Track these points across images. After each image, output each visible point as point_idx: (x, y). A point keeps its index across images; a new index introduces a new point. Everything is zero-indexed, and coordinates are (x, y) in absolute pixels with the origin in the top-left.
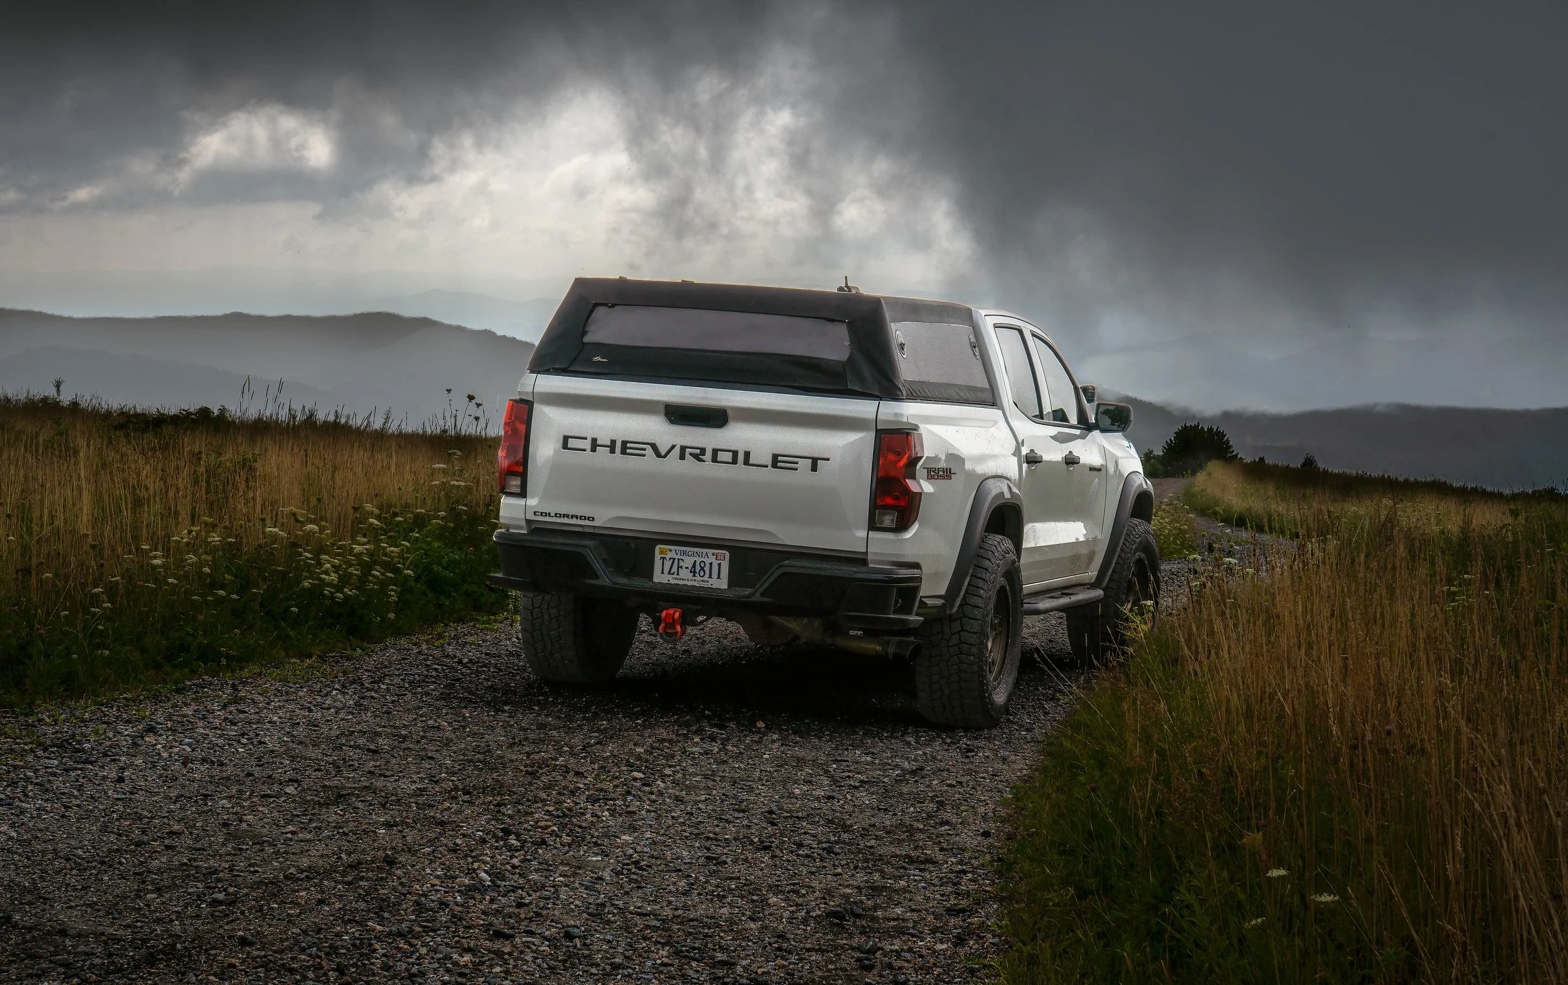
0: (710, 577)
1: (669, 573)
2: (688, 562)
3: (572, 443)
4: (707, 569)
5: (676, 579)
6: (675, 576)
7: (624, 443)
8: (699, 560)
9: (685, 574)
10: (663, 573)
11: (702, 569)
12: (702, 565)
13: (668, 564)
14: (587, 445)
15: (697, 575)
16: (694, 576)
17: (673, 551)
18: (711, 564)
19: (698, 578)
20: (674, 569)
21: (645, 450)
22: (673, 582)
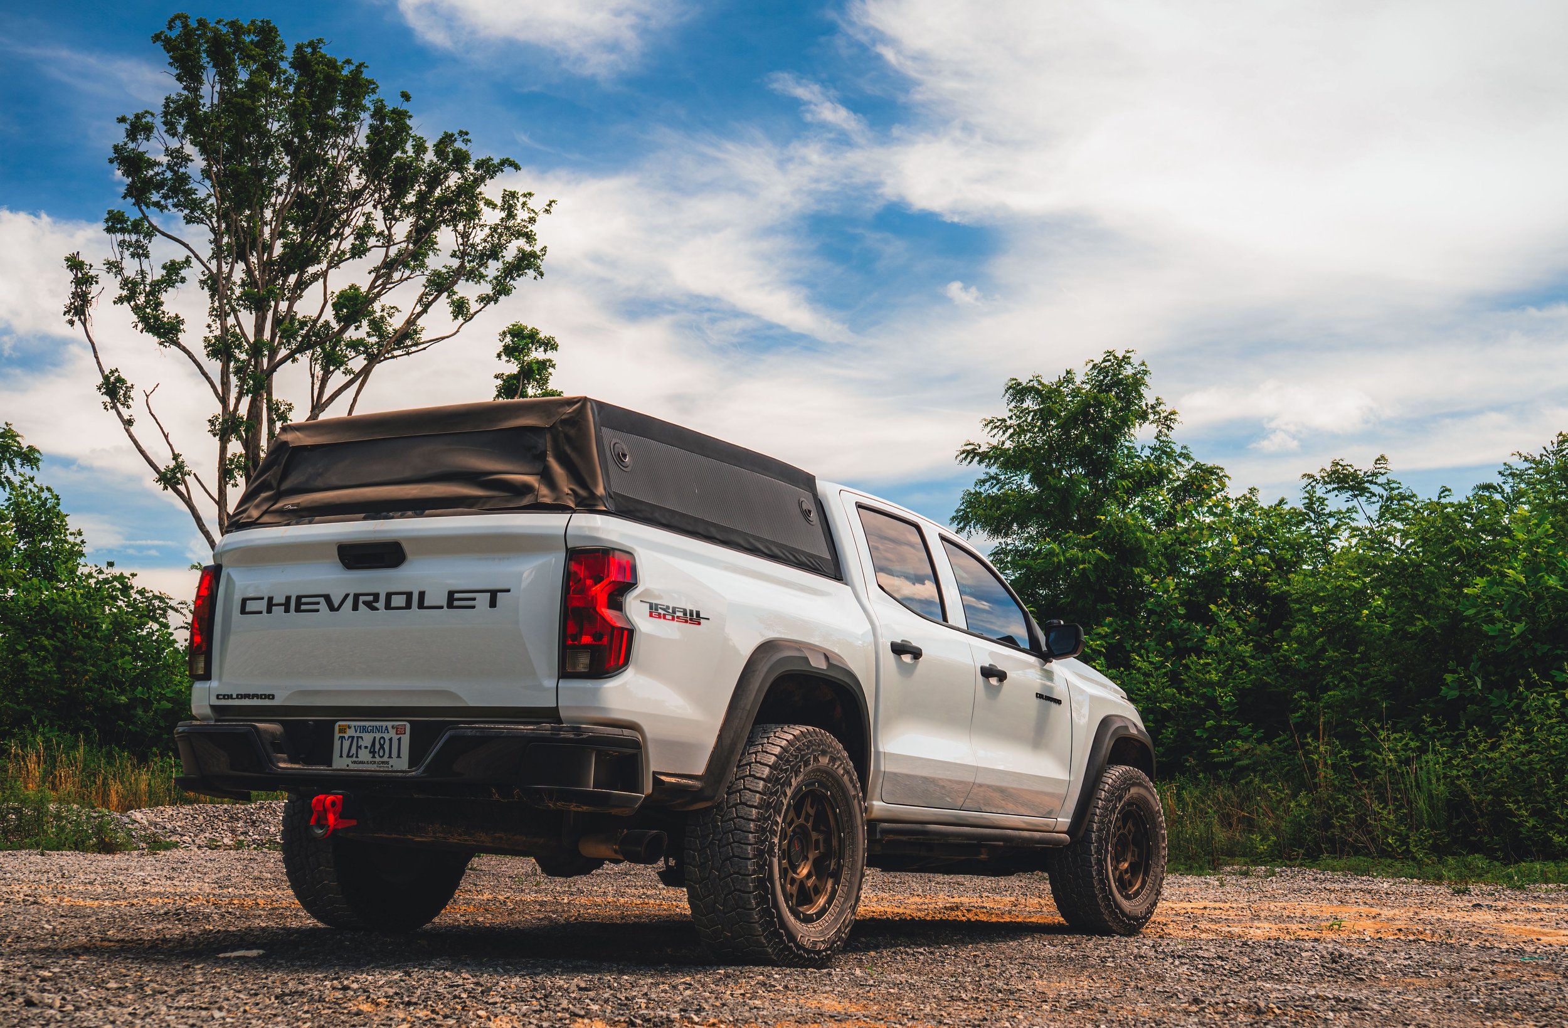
0: (390, 757)
1: (348, 756)
2: (367, 739)
3: (251, 606)
4: (387, 747)
5: (354, 762)
6: (354, 759)
7: (299, 598)
8: (378, 736)
9: (364, 755)
10: (341, 756)
11: (382, 747)
12: (382, 742)
13: (346, 744)
14: (262, 605)
15: (376, 755)
16: (374, 757)
17: (353, 727)
18: (391, 740)
19: (378, 759)
20: (353, 751)
21: (318, 603)
22: (353, 766)
